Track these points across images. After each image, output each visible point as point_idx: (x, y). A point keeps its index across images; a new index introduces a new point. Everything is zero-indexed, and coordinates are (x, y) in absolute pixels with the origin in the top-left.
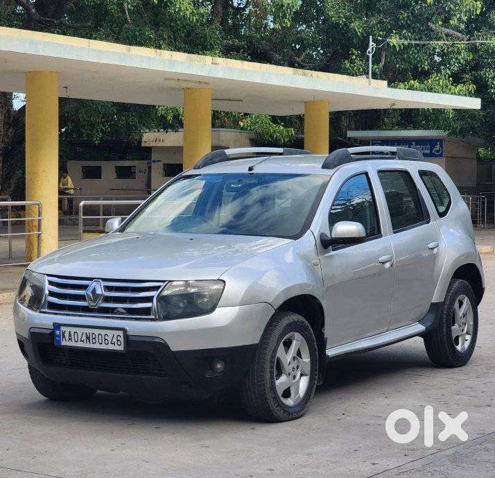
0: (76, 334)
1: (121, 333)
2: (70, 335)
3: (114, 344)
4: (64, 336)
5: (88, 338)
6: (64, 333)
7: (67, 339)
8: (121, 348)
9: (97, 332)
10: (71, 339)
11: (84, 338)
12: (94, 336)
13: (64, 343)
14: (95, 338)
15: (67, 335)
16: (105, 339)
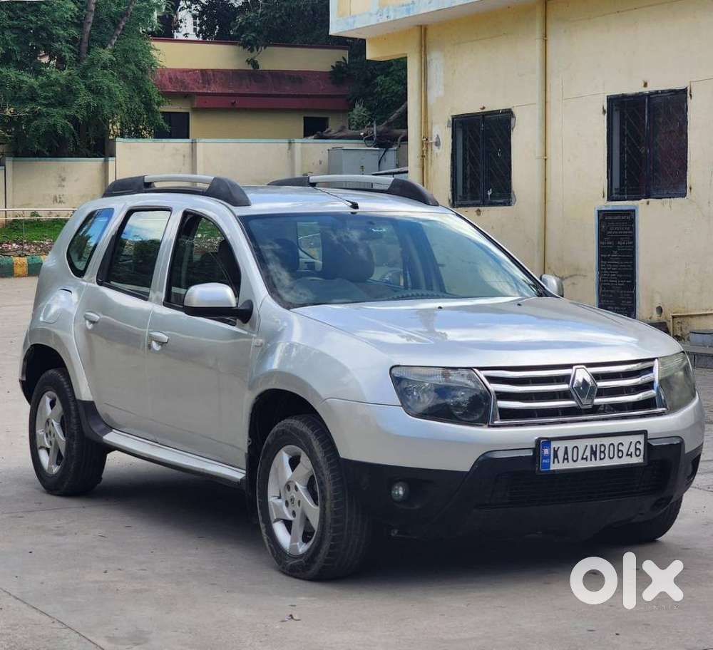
0: (575, 449)
1: (641, 438)
2: (566, 452)
3: (631, 455)
4: (556, 456)
5: (594, 453)
6: (556, 452)
7: (561, 459)
8: (639, 460)
9: (607, 441)
10: (567, 459)
11: (588, 453)
12: (602, 449)
13: (554, 467)
14: (604, 452)
15: (561, 454)
16: (619, 451)
